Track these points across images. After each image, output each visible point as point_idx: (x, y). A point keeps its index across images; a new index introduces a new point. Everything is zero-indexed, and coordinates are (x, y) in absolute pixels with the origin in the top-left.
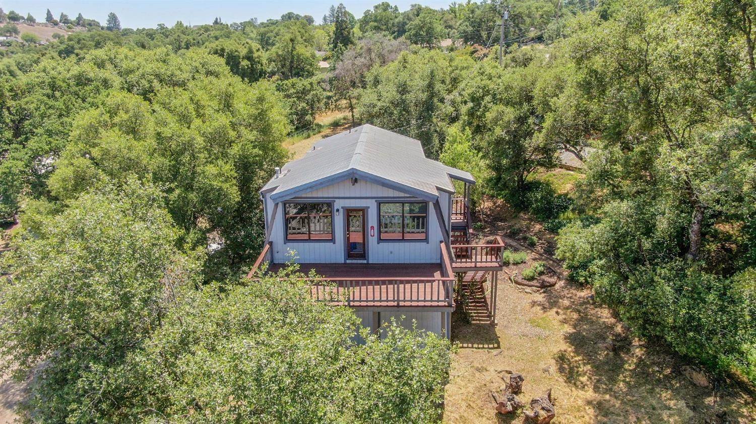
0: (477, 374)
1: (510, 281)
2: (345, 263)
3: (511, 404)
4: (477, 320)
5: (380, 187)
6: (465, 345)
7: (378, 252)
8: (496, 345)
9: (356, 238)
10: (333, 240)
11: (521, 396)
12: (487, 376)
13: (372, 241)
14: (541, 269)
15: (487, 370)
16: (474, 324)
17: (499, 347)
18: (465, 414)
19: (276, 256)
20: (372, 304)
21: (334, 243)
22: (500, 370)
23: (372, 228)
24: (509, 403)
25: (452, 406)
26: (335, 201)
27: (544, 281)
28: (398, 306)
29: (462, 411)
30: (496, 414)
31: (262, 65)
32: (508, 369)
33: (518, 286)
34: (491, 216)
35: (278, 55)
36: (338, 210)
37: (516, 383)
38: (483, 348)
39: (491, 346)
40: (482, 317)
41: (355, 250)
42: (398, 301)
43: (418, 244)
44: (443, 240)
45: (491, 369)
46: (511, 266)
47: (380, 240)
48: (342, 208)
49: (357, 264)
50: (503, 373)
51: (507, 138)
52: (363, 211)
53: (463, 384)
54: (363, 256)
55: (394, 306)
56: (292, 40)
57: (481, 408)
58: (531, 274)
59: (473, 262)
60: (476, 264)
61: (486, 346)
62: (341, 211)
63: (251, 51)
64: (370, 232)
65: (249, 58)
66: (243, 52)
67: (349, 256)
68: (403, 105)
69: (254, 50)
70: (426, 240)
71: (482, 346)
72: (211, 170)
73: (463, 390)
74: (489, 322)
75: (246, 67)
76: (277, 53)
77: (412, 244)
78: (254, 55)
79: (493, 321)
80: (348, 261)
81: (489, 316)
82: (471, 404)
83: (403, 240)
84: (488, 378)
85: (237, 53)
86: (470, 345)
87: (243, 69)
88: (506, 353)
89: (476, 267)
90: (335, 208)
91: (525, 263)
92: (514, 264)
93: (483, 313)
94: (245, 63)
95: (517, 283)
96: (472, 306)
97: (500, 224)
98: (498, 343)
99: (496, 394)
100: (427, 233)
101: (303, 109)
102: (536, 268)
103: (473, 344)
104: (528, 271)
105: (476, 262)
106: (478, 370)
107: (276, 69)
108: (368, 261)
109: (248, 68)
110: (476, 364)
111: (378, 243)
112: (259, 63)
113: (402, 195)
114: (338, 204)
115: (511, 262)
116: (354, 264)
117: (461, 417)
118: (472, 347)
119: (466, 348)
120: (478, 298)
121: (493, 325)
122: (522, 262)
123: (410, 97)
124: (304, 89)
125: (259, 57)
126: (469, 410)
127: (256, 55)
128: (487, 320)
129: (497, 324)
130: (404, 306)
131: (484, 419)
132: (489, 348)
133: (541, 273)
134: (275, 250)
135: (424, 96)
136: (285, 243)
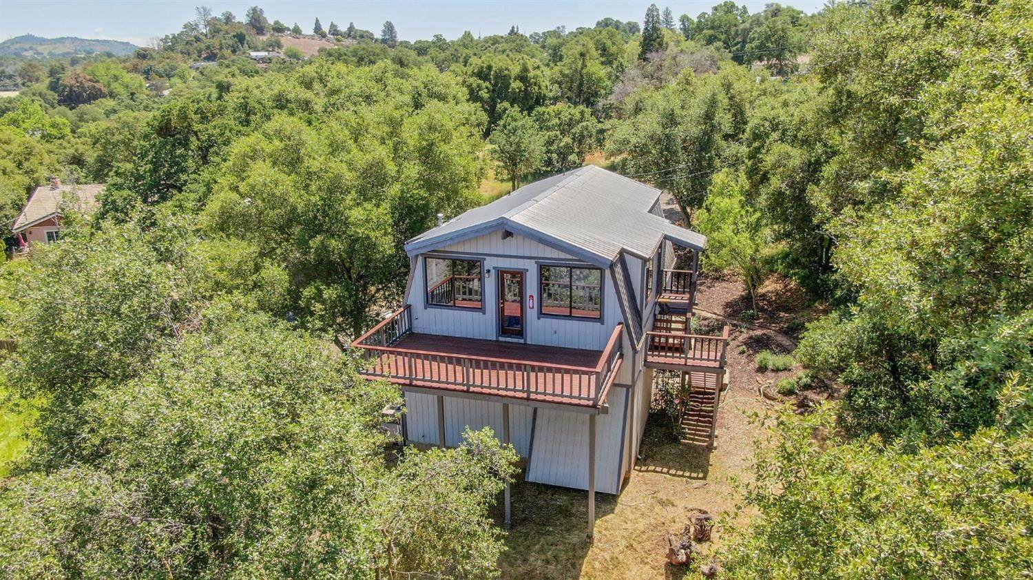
0: (658, 508)
1: (758, 393)
2: (497, 341)
3: (686, 554)
4: (690, 439)
5: (534, 244)
6: (658, 469)
7: (539, 330)
8: (701, 475)
9: (512, 310)
10: (482, 310)
11: (706, 545)
12: (669, 513)
13: (531, 314)
14: (805, 380)
15: (673, 505)
16: (685, 444)
17: (704, 478)
18: (621, 557)
19: (415, 323)
20: (495, 392)
21: (484, 313)
22: (691, 507)
23: (531, 297)
24: (683, 551)
25: (606, 543)
26: (485, 259)
27: (806, 398)
28: (528, 399)
29: (617, 550)
30: (667, 563)
31: (540, 88)
32: (703, 508)
33: (768, 401)
34: (776, 303)
35: (564, 75)
36: (489, 271)
37: (701, 526)
38: (682, 476)
39: (694, 475)
40: (699, 436)
41: (511, 325)
42: (529, 392)
43: (590, 324)
44: (623, 321)
45: (681, 504)
46: (769, 374)
47: (541, 314)
48: (494, 268)
49: (505, 342)
50: (695, 512)
51: (787, 192)
52: (518, 276)
53: (632, 517)
54: (520, 334)
55: (522, 398)
56: (582, 55)
57: (648, 552)
58: (788, 387)
59: (683, 358)
60: (686, 361)
61: (687, 474)
62: (493, 271)
63: (525, 70)
64: (529, 303)
65: (523, 78)
66: (515, 70)
67: (503, 331)
68: (666, 144)
69: (530, 68)
70: (600, 319)
71: (681, 473)
72: (357, 214)
73: (629, 526)
74: (706, 444)
75: (518, 90)
76: (561, 72)
77: (583, 324)
78: (529, 75)
79: (712, 444)
80: (501, 339)
81: (709, 437)
82: (635, 545)
83: (570, 317)
84: (670, 516)
85: (507, 72)
86: (665, 470)
87: (514, 92)
88: (712, 487)
89: (686, 364)
90: (486, 269)
91: (790, 370)
92: (773, 370)
93: (703, 431)
94: (516, 85)
95: (766, 396)
96: (692, 420)
97: (782, 314)
98: (706, 473)
99: (673, 538)
100: (601, 310)
101: (567, 146)
102: (800, 379)
103: (670, 468)
104: (785, 381)
105: (686, 358)
106: (662, 503)
107: (560, 94)
108: (525, 340)
109: (520, 91)
110: (660, 495)
111: (539, 318)
112: (535, 85)
113: (563, 255)
114: (489, 263)
115: (771, 367)
116: (509, 342)
117: (612, 558)
118: (668, 473)
119: (657, 472)
120: (705, 411)
121: (710, 448)
122: (785, 369)
123: (679, 132)
124: (571, 119)
125: (535, 77)
126: (629, 552)
127: (531, 75)
128: (705, 441)
129: (715, 448)
130: (535, 400)
131: (648, 567)
132: (690, 477)
133: (807, 387)
134: (414, 316)
135: (695, 131)
136: (425, 308)
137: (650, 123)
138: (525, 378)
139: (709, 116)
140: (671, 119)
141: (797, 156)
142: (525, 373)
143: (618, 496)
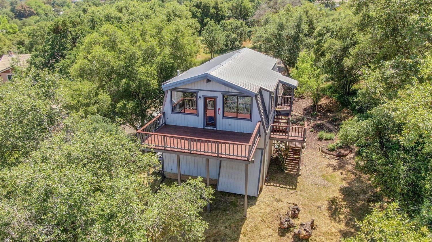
0: (275, 203)
1: (319, 150)
2: (204, 128)
3: (288, 224)
4: (289, 171)
5: (221, 85)
6: (275, 185)
7: (223, 124)
8: (294, 187)
9: (210, 114)
10: (197, 114)
11: (296, 220)
12: (280, 205)
13: (219, 117)
14: (340, 145)
15: (282, 201)
16: (287, 173)
17: (295, 189)
18: (259, 225)
19: (167, 120)
20: (203, 153)
21: (198, 116)
22: (289, 202)
23: (219, 109)
24: (286, 223)
25: (252, 219)
26: (198, 92)
27: (340, 152)
28: (218, 157)
29: (257, 222)
30: (279, 228)
31: (223, 12)
32: (295, 203)
33: (323, 154)
35: (233, 6)
36: (200, 97)
37: (294, 212)
38: (286, 188)
39: (291, 187)
40: (293, 169)
41: (210, 121)
42: (218, 154)
43: (245, 121)
45: (285, 201)
46: (323, 141)
47: (224, 117)
48: (202, 96)
49: (208, 129)
50: (291, 204)
52: (215, 99)
53: (263, 207)
54: (214, 125)
55: (215, 156)
57: (271, 223)
58: (332, 147)
59: (287, 136)
61: (288, 187)
62: (202, 98)
63: (217, 4)
64: (218, 112)
65: (216, 8)
66: (212, 4)
67: (207, 124)
68: (279, 38)
69: (219, 3)
70: (250, 119)
71: (285, 186)
72: (142, 69)
73: (262, 211)
74: (296, 173)
75: (213, 13)
76: (232, 5)
77: (242, 121)
78: (218, 6)
79: (298, 173)
80: (205, 128)
81: (297, 170)
82: (265, 220)
83: (237, 118)
84: (280, 206)
85: (208, 5)
86: (278, 185)
87: (212, 14)
88: (299, 193)
89: (288, 139)
90: (199, 96)
91: (333, 140)
92: (325, 140)
93: (295, 167)
94: (212, 11)
95: (322, 151)
96: (290, 162)
98: (296, 186)
99: (282, 216)
100: (251, 114)
101: (235, 38)
102: (337, 144)
103: (280, 184)
104: (331, 145)
105: (288, 136)
106: (277, 200)
107: (231, 15)
108: (217, 128)
109: (214, 14)
110: (277, 197)
111: (223, 119)
112: (221, 11)
113: (234, 91)
114: (200, 94)
115: (324, 138)
116: (209, 129)
117: (255, 226)
118: (279, 186)
119: (275, 186)
120: (296, 158)
121: (298, 175)
122: (331, 139)
123: (285, 33)
124: (237, 26)
125: (221, 7)
126: (262, 223)
127: (219, 6)
128: (295, 172)
129: (300, 175)
131: (270, 229)
132: (289, 188)
133: (341, 147)
134: (166, 117)
135: (292, 32)
136: (172, 114)
137: (272, 29)
138: (217, 147)
139: (298, 26)
140: (281, 27)
141: (338, 44)
142: (217, 144)
143: (258, 197)
